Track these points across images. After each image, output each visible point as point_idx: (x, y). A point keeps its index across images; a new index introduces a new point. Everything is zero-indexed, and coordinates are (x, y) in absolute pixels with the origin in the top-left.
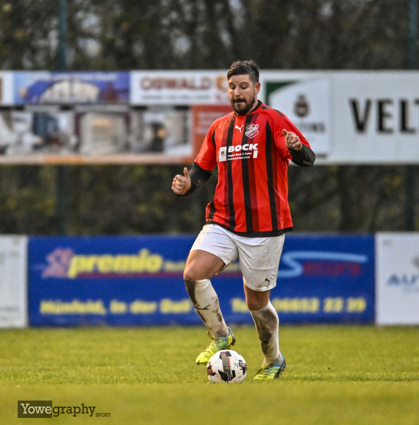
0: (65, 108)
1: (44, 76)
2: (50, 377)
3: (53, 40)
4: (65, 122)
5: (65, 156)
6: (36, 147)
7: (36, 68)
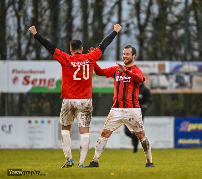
0: (187, 74)
1: (179, 63)
2: (182, 165)
3: (183, 51)
4: (187, 78)
5: (187, 90)
6: (177, 87)
7: (177, 60)
